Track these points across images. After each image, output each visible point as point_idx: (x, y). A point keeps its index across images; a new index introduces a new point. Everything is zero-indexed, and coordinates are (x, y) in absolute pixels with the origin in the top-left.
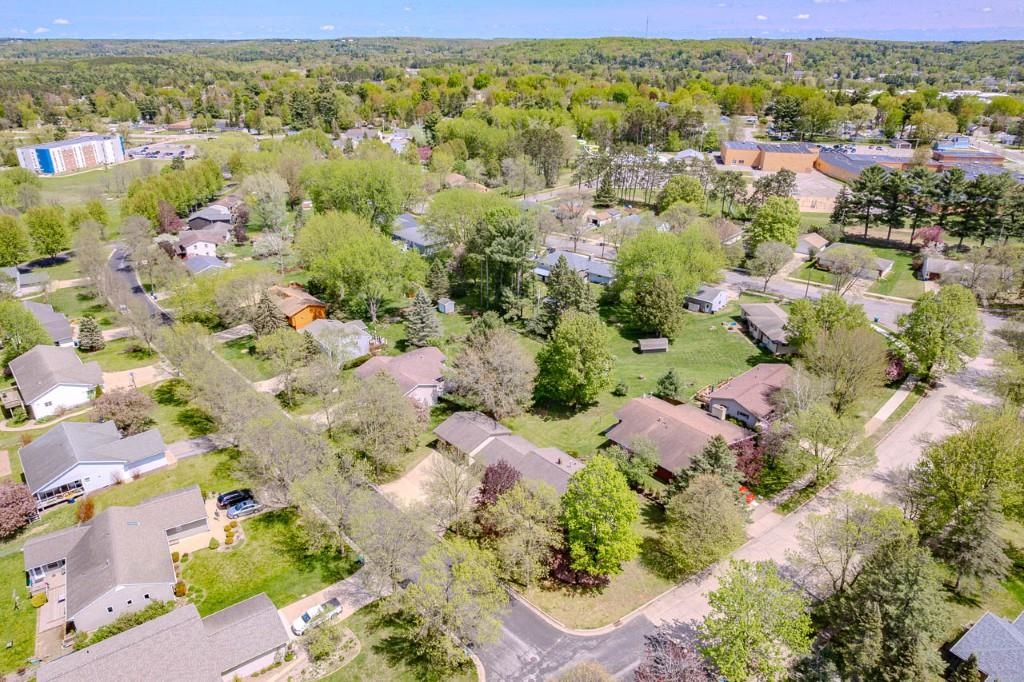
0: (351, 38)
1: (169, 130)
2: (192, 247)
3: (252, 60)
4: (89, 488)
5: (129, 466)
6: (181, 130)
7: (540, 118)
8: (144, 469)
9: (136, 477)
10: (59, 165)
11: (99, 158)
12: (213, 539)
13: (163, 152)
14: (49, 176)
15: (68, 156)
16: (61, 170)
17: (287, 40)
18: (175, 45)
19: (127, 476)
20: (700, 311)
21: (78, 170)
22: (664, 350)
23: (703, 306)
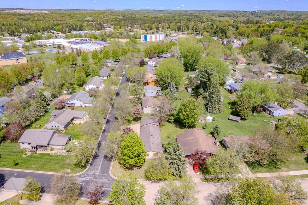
0: (259, 11)
1: (182, 34)
2: (149, 62)
3: (224, 17)
4: (76, 105)
5: (84, 103)
6: (184, 34)
7: (289, 40)
8: (87, 105)
9: (85, 106)
10: (148, 40)
11: (158, 39)
12: (80, 122)
13: (175, 39)
14: (146, 42)
15: (151, 38)
16: (148, 41)
17: (238, 11)
18: (206, 12)
19: (83, 105)
20: (269, 114)
21: (152, 41)
22: (238, 121)
23: (270, 113)
